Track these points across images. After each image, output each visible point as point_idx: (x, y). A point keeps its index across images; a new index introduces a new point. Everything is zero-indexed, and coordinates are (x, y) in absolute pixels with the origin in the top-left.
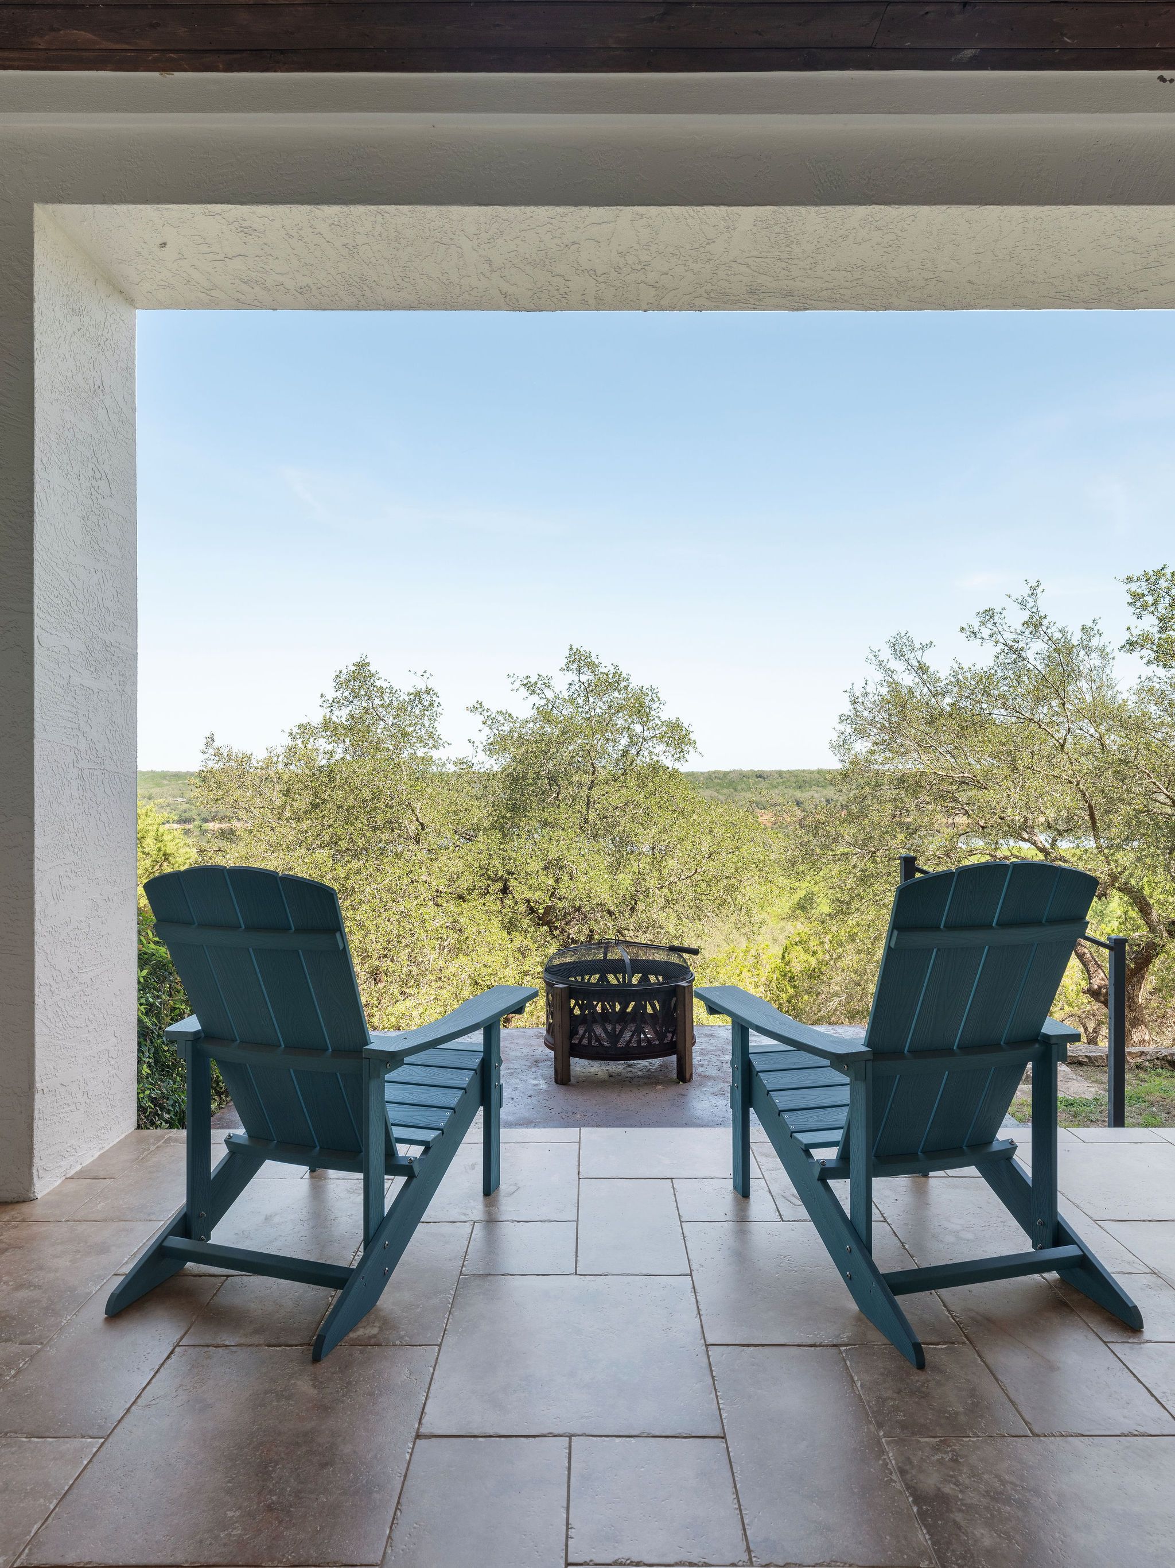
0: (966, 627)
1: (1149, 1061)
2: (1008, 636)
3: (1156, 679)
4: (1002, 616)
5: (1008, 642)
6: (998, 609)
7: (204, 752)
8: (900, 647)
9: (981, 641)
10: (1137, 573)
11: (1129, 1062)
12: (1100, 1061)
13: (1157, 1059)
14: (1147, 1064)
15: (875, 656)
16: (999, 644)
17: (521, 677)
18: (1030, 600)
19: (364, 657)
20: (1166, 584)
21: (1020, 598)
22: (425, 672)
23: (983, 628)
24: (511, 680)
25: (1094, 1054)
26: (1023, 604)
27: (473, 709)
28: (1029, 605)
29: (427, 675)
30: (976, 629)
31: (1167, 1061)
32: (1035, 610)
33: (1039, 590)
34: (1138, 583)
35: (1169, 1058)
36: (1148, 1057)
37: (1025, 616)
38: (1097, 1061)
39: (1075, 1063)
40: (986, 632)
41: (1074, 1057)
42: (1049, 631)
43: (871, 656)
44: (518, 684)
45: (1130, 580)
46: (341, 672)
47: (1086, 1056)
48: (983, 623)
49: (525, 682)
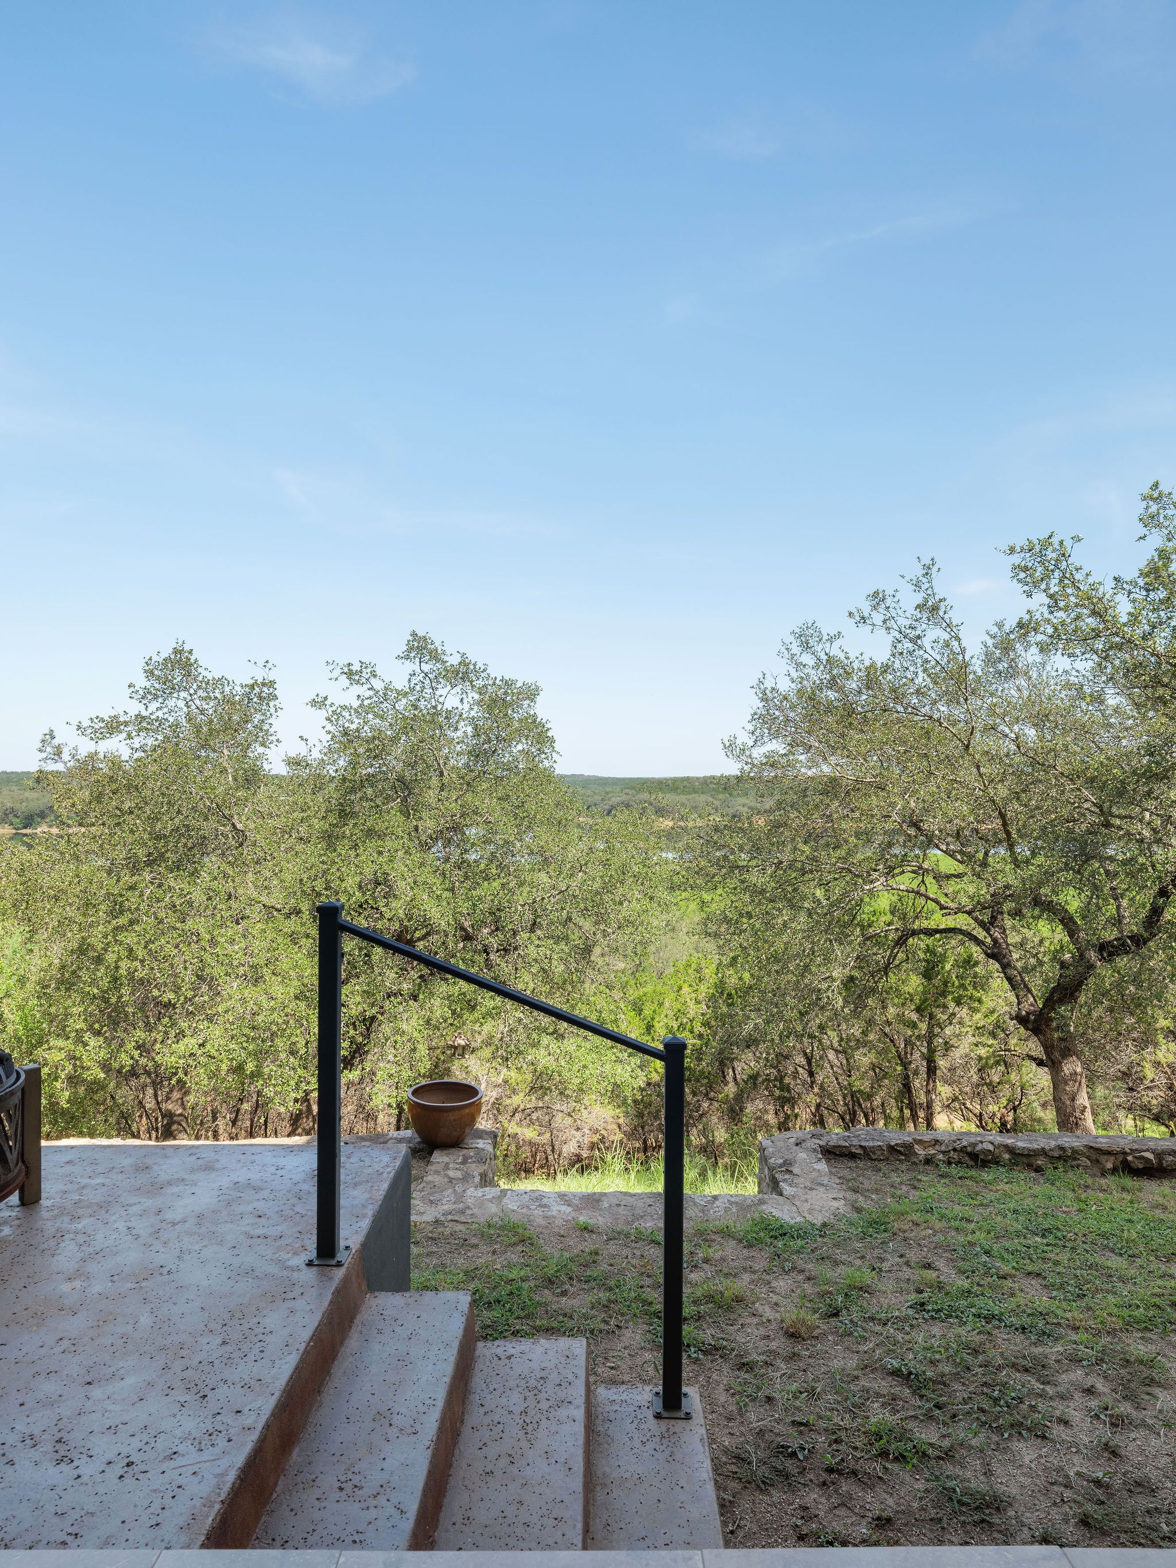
0: (854, 611)
1: (943, 1153)
2: (903, 622)
3: (1074, 673)
4: (896, 599)
5: (903, 629)
6: (889, 592)
7: (40, 751)
8: (805, 639)
9: (871, 627)
10: (1020, 542)
11: (916, 1154)
12: (879, 1153)
13: (955, 1150)
14: (941, 1157)
15: (787, 649)
16: (892, 631)
17: (341, 665)
18: (924, 580)
19: (180, 642)
20: (1054, 555)
21: (915, 579)
22: (267, 662)
23: (874, 614)
24: (331, 667)
25: (871, 1144)
26: (917, 585)
27: (314, 703)
28: (924, 587)
29: (269, 665)
30: (866, 615)
31: (967, 1153)
32: (929, 592)
33: (934, 569)
34: (1022, 555)
35: (969, 1149)
36: (943, 1148)
37: (919, 598)
38: (874, 1153)
39: (846, 1156)
40: (878, 618)
41: (845, 1147)
42: (946, 616)
43: (783, 650)
44: (338, 671)
45: (1012, 550)
46: (150, 659)
47: (861, 1146)
48: (875, 608)
49: (346, 670)
